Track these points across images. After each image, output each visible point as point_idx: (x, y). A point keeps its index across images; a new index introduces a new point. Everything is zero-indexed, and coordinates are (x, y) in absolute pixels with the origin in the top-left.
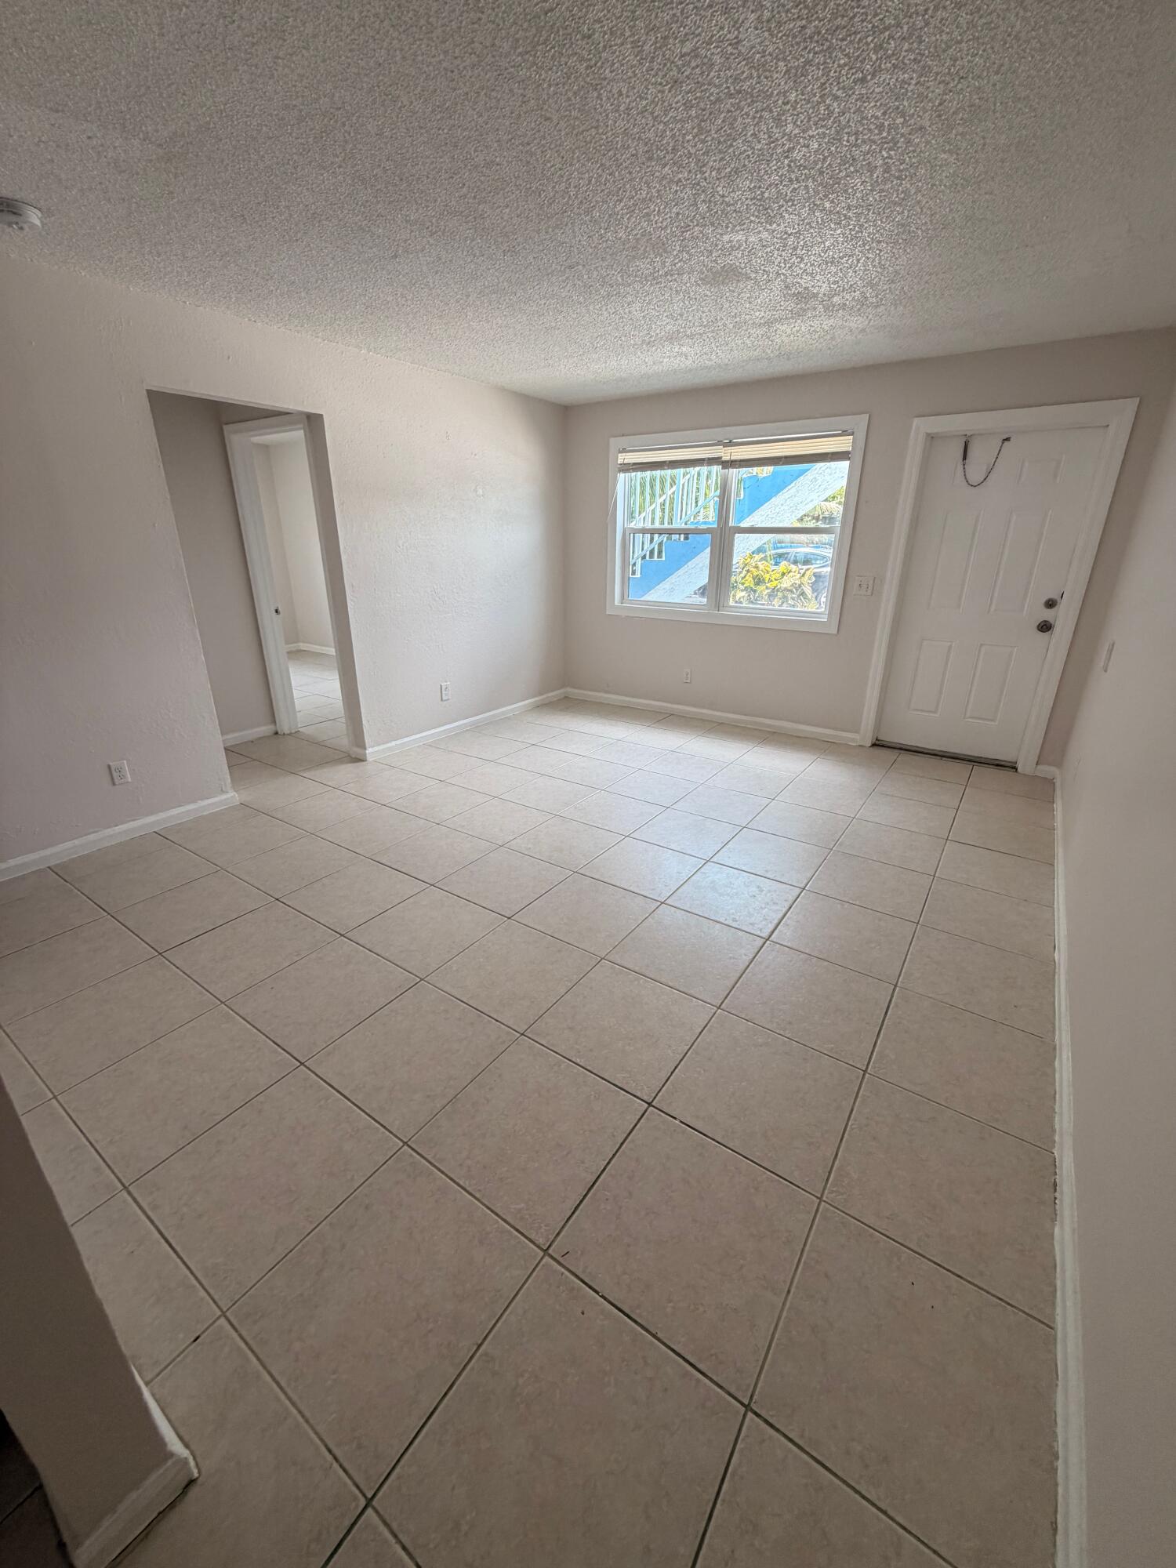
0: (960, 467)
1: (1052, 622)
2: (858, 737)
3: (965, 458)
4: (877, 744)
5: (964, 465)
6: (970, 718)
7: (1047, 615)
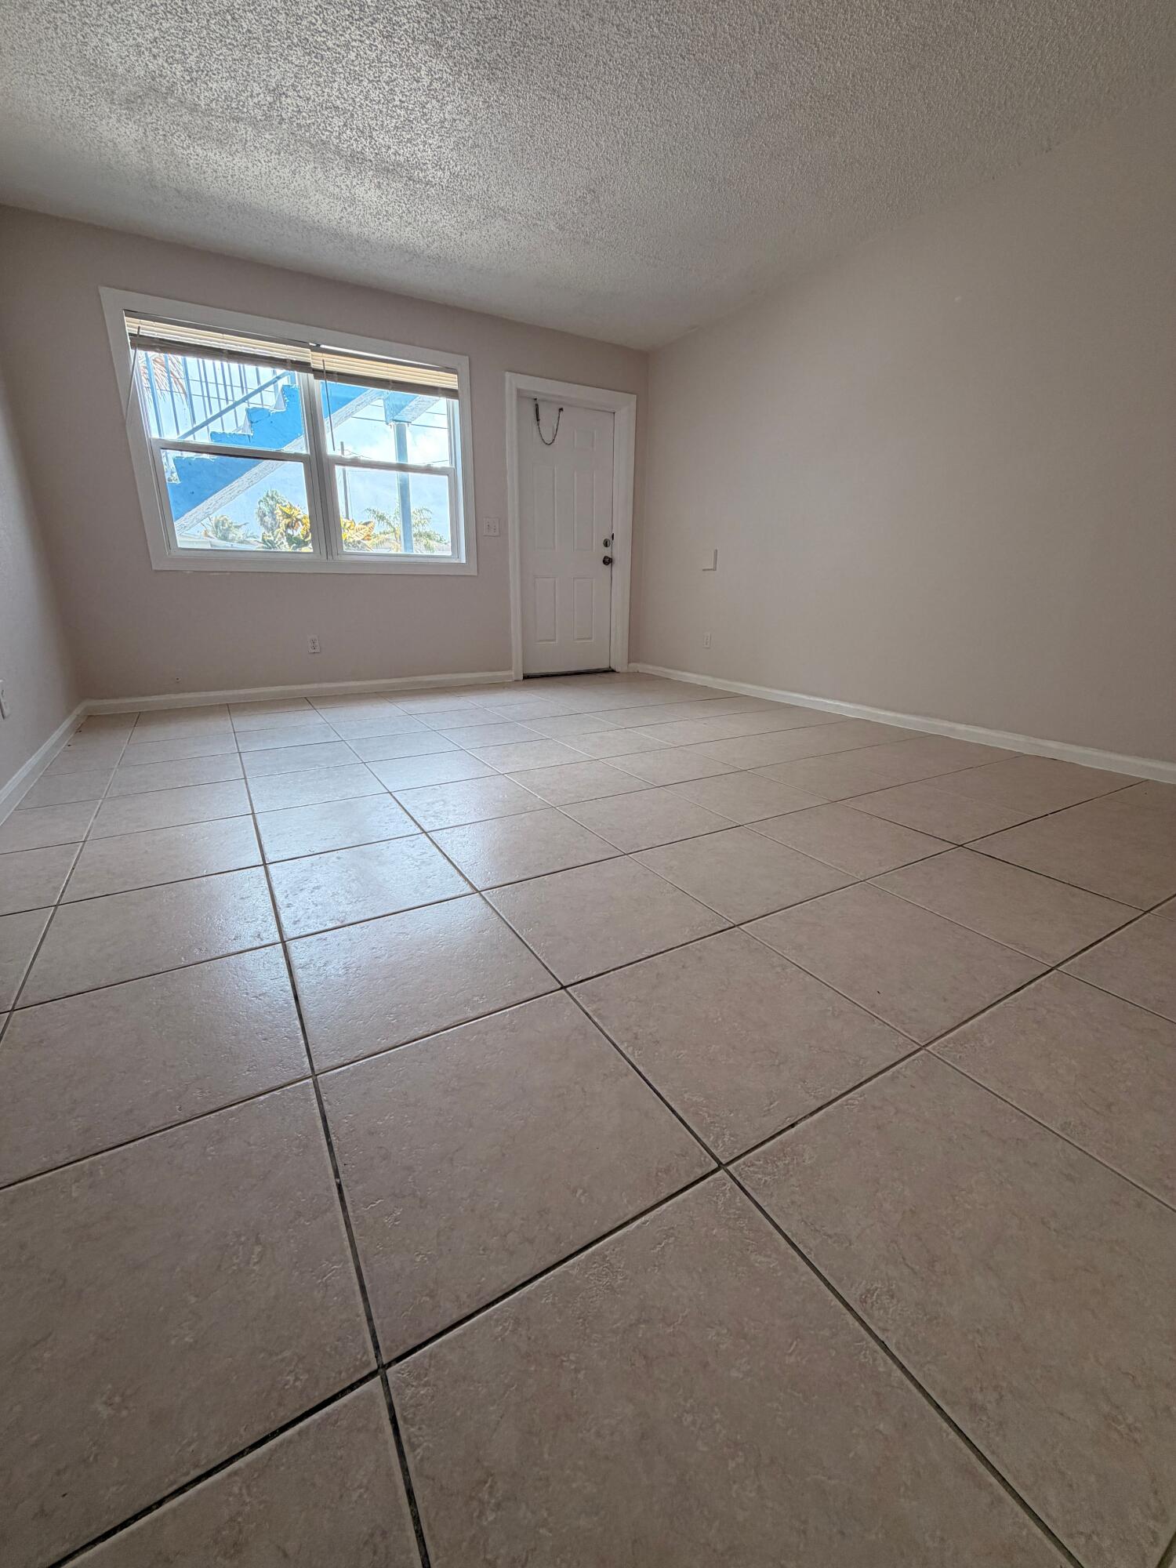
0: (535, 427)
1: (610, 557)
2: (513, 673)
3: (538, 420)
4: (527, 677)
5: (538, 425)
6: (578, 639)
7: (607, 552)
